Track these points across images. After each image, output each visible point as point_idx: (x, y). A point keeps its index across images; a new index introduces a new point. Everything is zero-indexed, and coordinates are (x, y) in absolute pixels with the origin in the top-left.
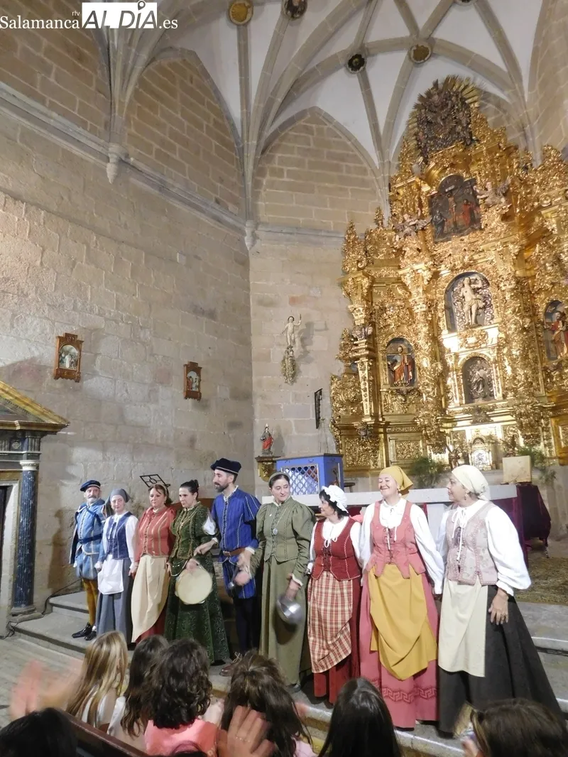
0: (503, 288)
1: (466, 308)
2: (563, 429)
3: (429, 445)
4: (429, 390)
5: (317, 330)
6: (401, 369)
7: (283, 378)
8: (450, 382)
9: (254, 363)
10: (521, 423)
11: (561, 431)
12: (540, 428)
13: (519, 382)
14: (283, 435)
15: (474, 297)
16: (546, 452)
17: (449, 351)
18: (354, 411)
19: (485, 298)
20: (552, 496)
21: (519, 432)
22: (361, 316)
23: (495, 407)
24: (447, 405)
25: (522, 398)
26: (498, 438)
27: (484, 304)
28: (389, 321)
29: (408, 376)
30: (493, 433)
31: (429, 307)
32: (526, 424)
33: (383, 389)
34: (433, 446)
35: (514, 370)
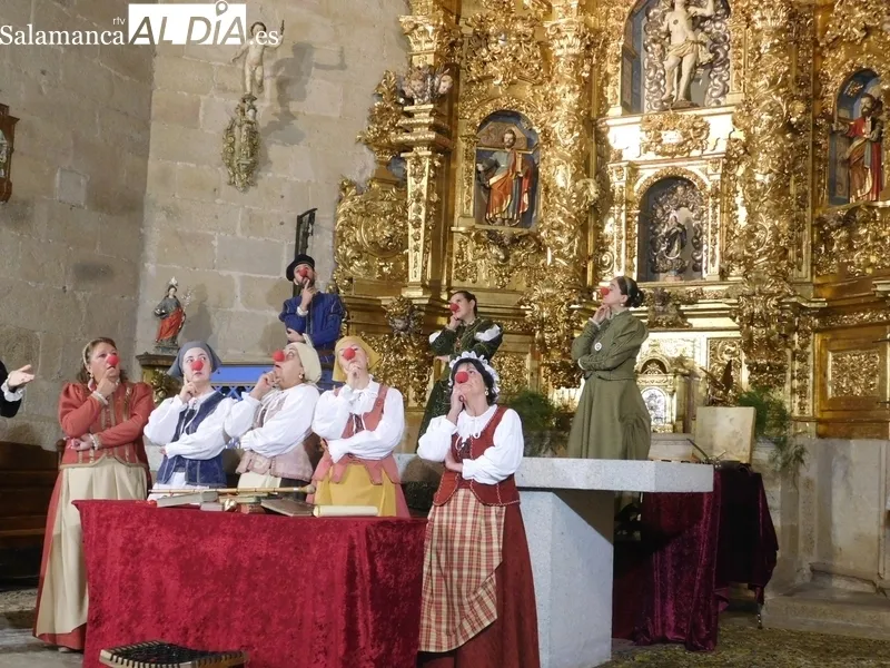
0: (759, 25)
1: (670, 61)
2: (835, 359)
3: (546, 365)
4: (563, 240)
5: (318, 66)
6: (505, 186)
7: (223, 174)
8: (610, 228)
9: (154, 126)
10: (751, 336)
11: (830, 363)
12: (788, 352)
13: (759, 244)
14: (211, 309)
15: (691, 37)
16: (792, 405)
17: (619, 156)
18: (385, 269)
19: (716, 43)
20: (791, 502)
21: (744, 357)
22: (429, 46)
23: (699, 295)
24: (597, 279)
25: (759, 281)
26: (697, 366)
27: (711, 56)
28: (492, 68)
29: (518, 204)
30: (688, 354)
31: (588, 47)
32: (760, 340)
33: (460, 227)
34: (554, 369)
35: (752, 216)
